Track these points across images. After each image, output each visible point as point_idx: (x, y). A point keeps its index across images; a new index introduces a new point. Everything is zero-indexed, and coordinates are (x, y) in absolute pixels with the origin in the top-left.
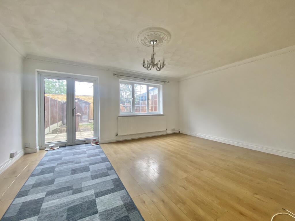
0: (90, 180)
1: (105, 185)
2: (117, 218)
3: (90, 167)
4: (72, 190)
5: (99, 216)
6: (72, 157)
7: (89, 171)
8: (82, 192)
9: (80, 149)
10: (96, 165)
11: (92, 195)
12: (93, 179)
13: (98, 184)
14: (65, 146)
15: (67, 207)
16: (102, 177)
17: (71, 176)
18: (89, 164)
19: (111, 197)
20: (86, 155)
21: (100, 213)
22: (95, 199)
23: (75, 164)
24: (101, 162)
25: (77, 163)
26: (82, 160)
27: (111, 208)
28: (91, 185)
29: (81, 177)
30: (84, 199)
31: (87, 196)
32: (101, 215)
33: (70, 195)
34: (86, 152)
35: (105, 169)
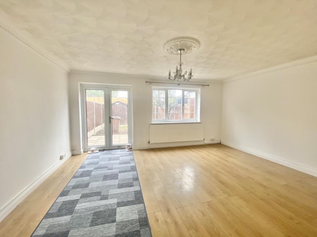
0: (116, 188)
1: (127, 196)
2: (130, 231)
3: (120, 174)
4: (100, 196)
5: (116, 225)
6: (107, 162)
7: (117, 179)
8: (108, 199)
9: (114, 154)
10: (125, 173)
11: (114, 204)
12: (119, 188)
13: (122, 194)
14: (104, 150)
15: (93, 212)
16: (127, 187)
17: (102, 182)
18: (119, 171)
19: (130, 209)
20: (118, 161)
21: (117, 222)
22: (116, 208)
23: (108, 170)
24: (129, 171)
25: (109, 169)
26: (115, 166)
27: (127, 220)
28: (116, 194)
29: (109, 184)
30: (107, 206)
31: (111, 204)
32: (118, 224)
33: (98, 200)
34: (119, 158)
35: (131, 179)
